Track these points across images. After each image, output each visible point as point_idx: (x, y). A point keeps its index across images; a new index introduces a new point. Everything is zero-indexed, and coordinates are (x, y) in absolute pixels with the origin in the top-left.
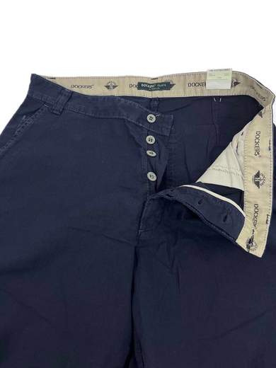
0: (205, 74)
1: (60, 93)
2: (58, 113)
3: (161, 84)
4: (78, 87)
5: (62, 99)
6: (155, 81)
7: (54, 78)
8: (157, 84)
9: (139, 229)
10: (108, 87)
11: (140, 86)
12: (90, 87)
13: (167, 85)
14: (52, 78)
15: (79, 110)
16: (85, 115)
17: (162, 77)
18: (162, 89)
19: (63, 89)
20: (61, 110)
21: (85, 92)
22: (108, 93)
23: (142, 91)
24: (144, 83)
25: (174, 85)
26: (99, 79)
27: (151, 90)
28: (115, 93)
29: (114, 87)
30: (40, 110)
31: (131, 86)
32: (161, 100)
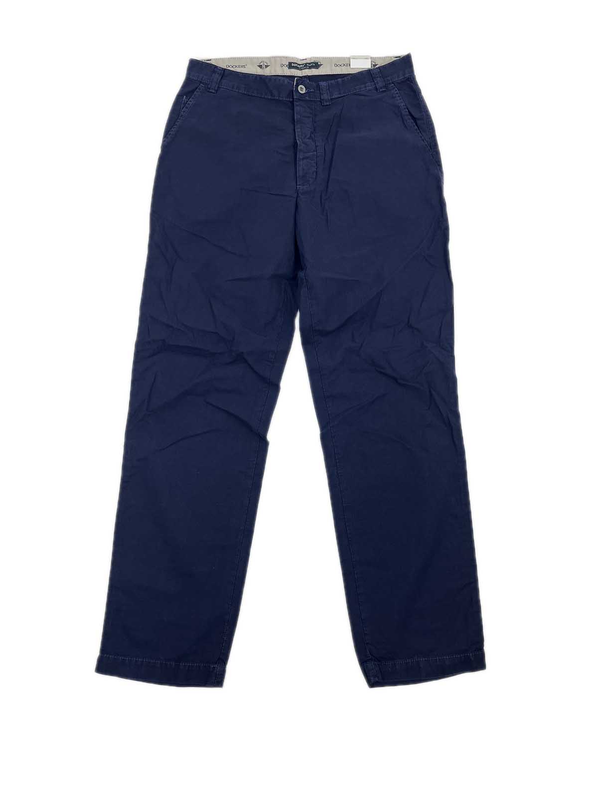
0: (349, 59)
1: (214, 72)
2: (214, 91)
3: (310, 64)
4: (232, 67)
5: (217, 77)
6: (305, 62)
7: (210, 60)
8: (306, 64)
9: (297, 185)
10: (260, 66)
11: (290, 66)
12: (243, 66)
13: (316, 65)
14: (208, 60)
15: (233, 87)
16: (238, 92)
17: (311, 59)
18: (310, 68)
19: (216, 67)
20: (216, 89)
21: (238, 70)
22: (259, 72)
23: (293, 70)
24: (294, 63)
25: (322, 65)
26: (251, 59)
27: (301, 70)
28: (267, 72)
29: (267, 66)
30: (197, 90)
31: (282, 65)
32: (310, 78)
